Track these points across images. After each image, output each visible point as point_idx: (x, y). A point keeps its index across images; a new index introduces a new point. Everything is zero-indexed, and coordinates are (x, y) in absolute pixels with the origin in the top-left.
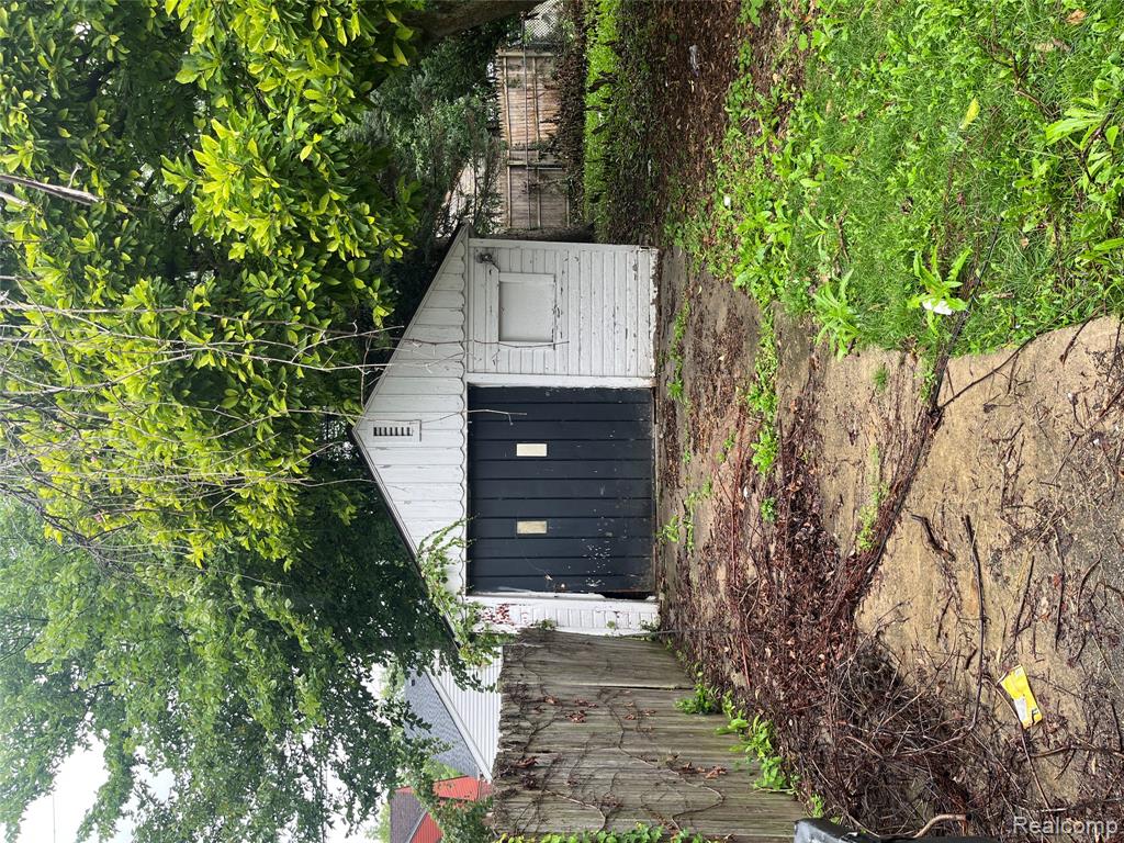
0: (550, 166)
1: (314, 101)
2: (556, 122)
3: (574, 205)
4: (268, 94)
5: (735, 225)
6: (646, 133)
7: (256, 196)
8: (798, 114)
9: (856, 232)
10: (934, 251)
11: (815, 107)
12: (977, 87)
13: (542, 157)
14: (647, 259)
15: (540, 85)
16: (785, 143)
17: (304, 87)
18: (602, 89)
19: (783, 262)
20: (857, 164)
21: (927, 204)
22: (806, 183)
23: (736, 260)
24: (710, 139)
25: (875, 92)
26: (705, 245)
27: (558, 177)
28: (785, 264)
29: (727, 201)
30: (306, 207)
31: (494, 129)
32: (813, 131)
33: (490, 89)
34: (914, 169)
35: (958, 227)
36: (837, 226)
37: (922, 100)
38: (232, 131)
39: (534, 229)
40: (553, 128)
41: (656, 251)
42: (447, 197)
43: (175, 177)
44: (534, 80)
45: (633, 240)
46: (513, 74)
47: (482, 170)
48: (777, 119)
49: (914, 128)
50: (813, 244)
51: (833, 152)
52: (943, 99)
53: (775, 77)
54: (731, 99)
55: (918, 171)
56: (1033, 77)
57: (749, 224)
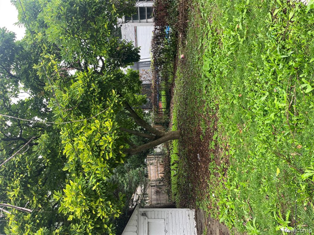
0: (162, 185)
1: (98, 174)
2: (163, 173)
3: (169, 196)
4: (86, 172)
5: (217, 203)
6: (188, 176)
7: (79, 201)
8: (229, 171)
9: (254, 205)
10: (279, 211)
11: (234, 169)
12: (277, 164)
13: (160, 183)
14: (192, 213)
15: (159, 164)
16: (227, 179)
17: (96, 170)
18: (175, 165)
19: (233, 214)
20: (249, 185)
21: (273, 197)
22: (236, 190)
23: (219, 214)
24: (206, 178)
25: (250, 165)
26: (209, 209)
27: (164, 188)
28: (234, 215)
29: (213, 195)
30: (93, 203)
31: (146, 176)
32: (234, 176)
33: (145, 165)
34: (266, 187)
35: (284, 204)
36: (248, 203)
37: (263, 168)
38: (75, 183)
39: (158, 204)
40: (162, 175)
41: (194, 210)
42: (133, 195)
43: (57, 196)
44: (157, 163)
45: (187, 207)
46: (151, 162)
47: (143, 188)
48: (224, 172)
49: (263, 175)
50: (242, 209)
51: (241, 181)
52: (269, 167)
53: (221, 162)
54: (210, 167)
55: (267, 187)
56: (293, 162)
57: (221, 202)
